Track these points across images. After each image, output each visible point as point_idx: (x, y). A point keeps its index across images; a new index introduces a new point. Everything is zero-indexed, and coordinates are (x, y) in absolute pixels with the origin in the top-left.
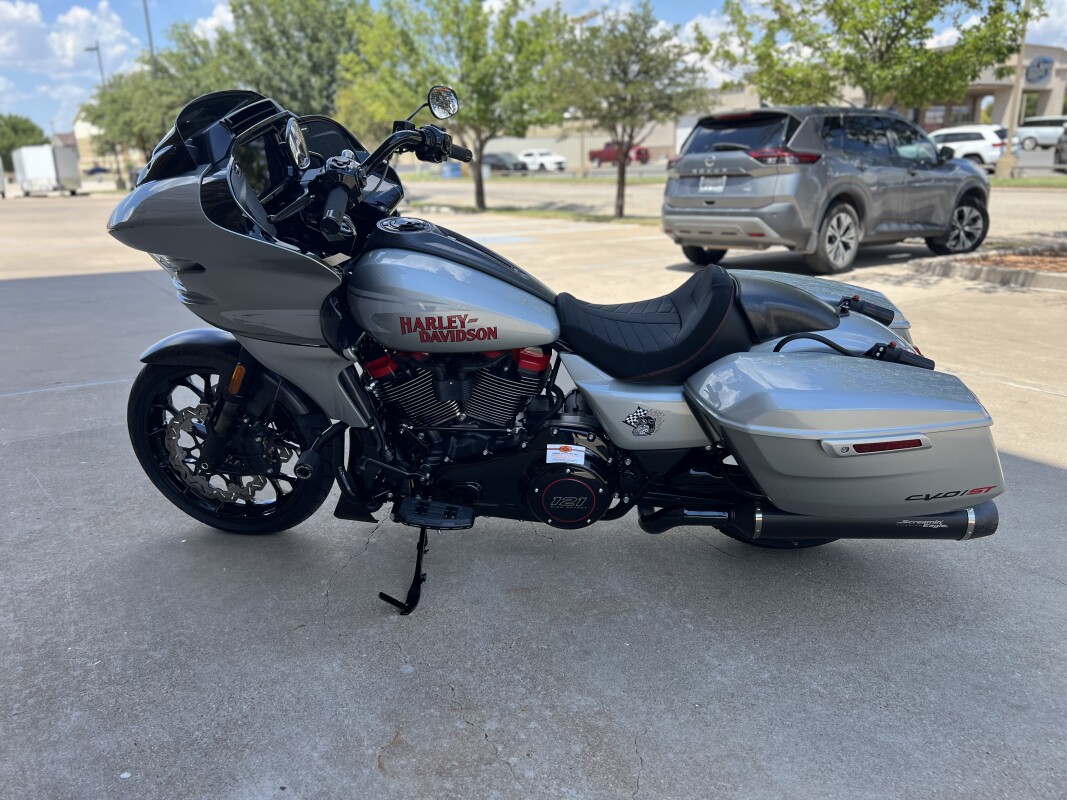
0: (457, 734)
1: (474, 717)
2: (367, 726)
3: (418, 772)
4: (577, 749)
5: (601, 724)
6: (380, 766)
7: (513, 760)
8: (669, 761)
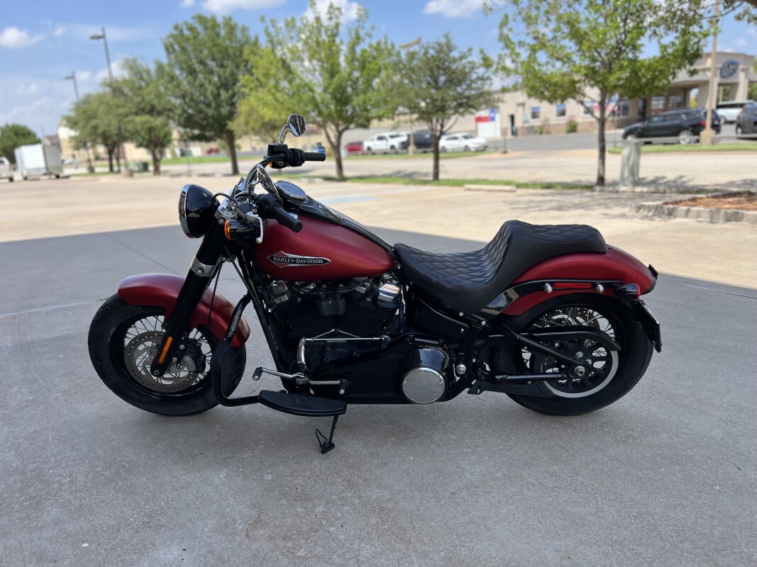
0: (297, 515)
1: (310, 505)
2: (240, 512)
3: (270, 538)
4: (373, 522)
5: (390, 506)
6: (247, 535)
7: (332, 529)
8: (431, 527)
